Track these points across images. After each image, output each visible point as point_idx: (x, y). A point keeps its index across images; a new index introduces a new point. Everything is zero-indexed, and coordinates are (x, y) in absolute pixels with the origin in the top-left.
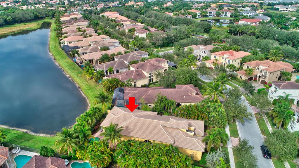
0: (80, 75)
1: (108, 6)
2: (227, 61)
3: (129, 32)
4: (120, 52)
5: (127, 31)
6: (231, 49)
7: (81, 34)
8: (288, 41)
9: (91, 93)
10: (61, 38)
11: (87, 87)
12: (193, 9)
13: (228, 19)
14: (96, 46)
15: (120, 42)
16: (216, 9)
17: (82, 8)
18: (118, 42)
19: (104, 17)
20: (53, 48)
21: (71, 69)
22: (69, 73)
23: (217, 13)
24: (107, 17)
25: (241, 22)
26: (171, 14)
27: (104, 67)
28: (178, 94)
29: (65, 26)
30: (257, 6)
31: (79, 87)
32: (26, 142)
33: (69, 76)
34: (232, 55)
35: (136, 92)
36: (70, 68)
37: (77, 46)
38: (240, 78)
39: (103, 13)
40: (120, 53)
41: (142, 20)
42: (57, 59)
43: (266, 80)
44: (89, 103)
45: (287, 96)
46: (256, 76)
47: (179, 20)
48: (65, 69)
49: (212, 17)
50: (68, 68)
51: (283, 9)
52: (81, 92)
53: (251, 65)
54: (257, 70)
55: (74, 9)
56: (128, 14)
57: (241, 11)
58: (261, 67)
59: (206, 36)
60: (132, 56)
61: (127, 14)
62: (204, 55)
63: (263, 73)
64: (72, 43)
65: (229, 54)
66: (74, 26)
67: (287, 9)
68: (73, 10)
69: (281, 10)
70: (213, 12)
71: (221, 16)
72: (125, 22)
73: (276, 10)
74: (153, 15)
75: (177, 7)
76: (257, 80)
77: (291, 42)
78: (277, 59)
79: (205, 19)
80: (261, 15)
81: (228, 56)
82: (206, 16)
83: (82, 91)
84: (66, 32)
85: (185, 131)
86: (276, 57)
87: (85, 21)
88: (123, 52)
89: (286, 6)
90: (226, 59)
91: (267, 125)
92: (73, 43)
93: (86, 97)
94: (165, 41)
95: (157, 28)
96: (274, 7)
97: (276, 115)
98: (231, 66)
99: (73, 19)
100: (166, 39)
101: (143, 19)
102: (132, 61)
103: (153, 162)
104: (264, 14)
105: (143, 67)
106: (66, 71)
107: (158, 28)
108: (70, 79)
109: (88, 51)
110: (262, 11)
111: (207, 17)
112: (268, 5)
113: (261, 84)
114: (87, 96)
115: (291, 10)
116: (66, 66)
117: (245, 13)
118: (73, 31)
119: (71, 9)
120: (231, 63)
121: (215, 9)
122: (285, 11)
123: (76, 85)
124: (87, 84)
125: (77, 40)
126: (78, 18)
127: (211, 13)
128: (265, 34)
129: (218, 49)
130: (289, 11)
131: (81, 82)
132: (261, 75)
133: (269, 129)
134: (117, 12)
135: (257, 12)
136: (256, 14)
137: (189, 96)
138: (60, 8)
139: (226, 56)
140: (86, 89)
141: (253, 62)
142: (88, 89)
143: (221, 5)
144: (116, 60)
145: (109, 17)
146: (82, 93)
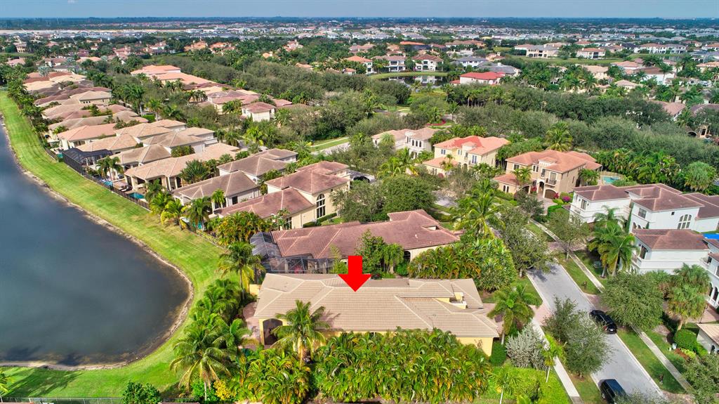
0: (135, 218)
1: (143, 52)
2: (470, 157)
3: (225, 110)
4: (226, 155)
5: (220, 109)
6: (469, 134)
7: (105, 121)
8: (570, 113)
9: (183, 255)
10: (45, 134)
11: (167, 243)
12: (353, 55)
13: (431, 76)
14: (158, 145)
15: (214, 133)
16: (402, 55)
17: (76, 59)
18: (209, 134)
19: (144, 78)
20: (30, 160)
21: (104, 206)
22: (104, 215)
23: (408, 64)
24: (154, 77)
25: (464, 80)
26: (308, 68)
27: (200, 192)
28: (401, 232)
29: (48, 104)
30: (481, 48)
31: (145, 244)
32: (59, 389)
33: (106, 222)
34: (478, 145)
35: (307, 237)
36: (100, 204)
37: (105, 150)
38: (504, 190)
39: (137, 69)
40: (226, 159)
41: (246, 82)
42: (53, 184)
43: (556, 190)
44: (186, 279)
45: (611, 212)
46: (534, 183)
47: (335, 80)
48: (88, 206)
49: (397, 73)
50: (94, 203)
51: (533, 53)
52: (155, 255)
53: (521, 160)
54: (534, 170)
55: (52, 62)
56: (205, 70)
57: (455, 59)
58: (543, 164)
59: (404, 112)
60: (264, 161)
61: (202, 69)
62: (419, 150)
63: (548, 175)
64: (84, 143)
65: (473, 144)
66: (72, 102)
67: (541, 52)
68: (50, 64)
69: (531, 55)
70: (399, 62)
71: (416, 68)
72: (208, 88)
73: (521, 55)
74: (267, 71)
75: (316, 51)
76: (537, 192)
77: (575, 115)
78: (563, 147)
79: (383, 77)
80: (499, 64)
81: (471, 148)
82: (386, 70)
83: (155, 253)
84: (58, 118)
85: (447, 301)
86: (560, 143)
87: (98, 90)
88: (233, 155)
89: (539, 47)
90: (467, 154)
91: (586, 274)
92: (87, 142)
93: (174, 265)
94: (321, 126)
95: (290, 98)
96: (516, 48)
97: (605, 249)
98: (483, 168)
99: (63, 85)
100: (322, 121)
101: (248, 80)
102: (267, 172)
103: (412, 370)
104: (503, 62)
105: (299, 182)
106: (90, 210)
107: (292, 99)
108: (110, 228)
109: (140, 159)
110: (497, 57)
111: (388, 72)
112: (502, 46)
113: (546, 199)
114: (176, 264)
115: (548, 53)
116: (88, 199)
117: (464, 62)
118: (76, 115)
119: (44, 62)
120: (479, 161)
121: (400, 55)
122: (538, 57)
123: (134, 241)
124: (164, 237)
125: (100, 135)
126: (77, 82)
127: (395, 63)
128: (523, 101)
129: (444, 136)
130: (545, 55)
131: (145, 232)
132: (544, 181)
133: (591, 280)
134: (175, 66)
135: (487, 58)
136: (486, 63)
137: (425, 232)
138: (9, 59)
139: (466, 147)
140: (167, 246)
141: (524, 155)
142: (173, 247)
143: (410, 45)
144: (223, 173)
145: (158, 78)
146: (159, 258)
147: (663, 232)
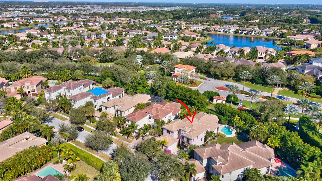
45: (60, 94)
46: (26, 92)
54: (24, 87)
58: (26, 84)
63: (31, 88)
76: (28, 95)
85: (25, 140)
132: (29, 91)
147: (77, 95)
